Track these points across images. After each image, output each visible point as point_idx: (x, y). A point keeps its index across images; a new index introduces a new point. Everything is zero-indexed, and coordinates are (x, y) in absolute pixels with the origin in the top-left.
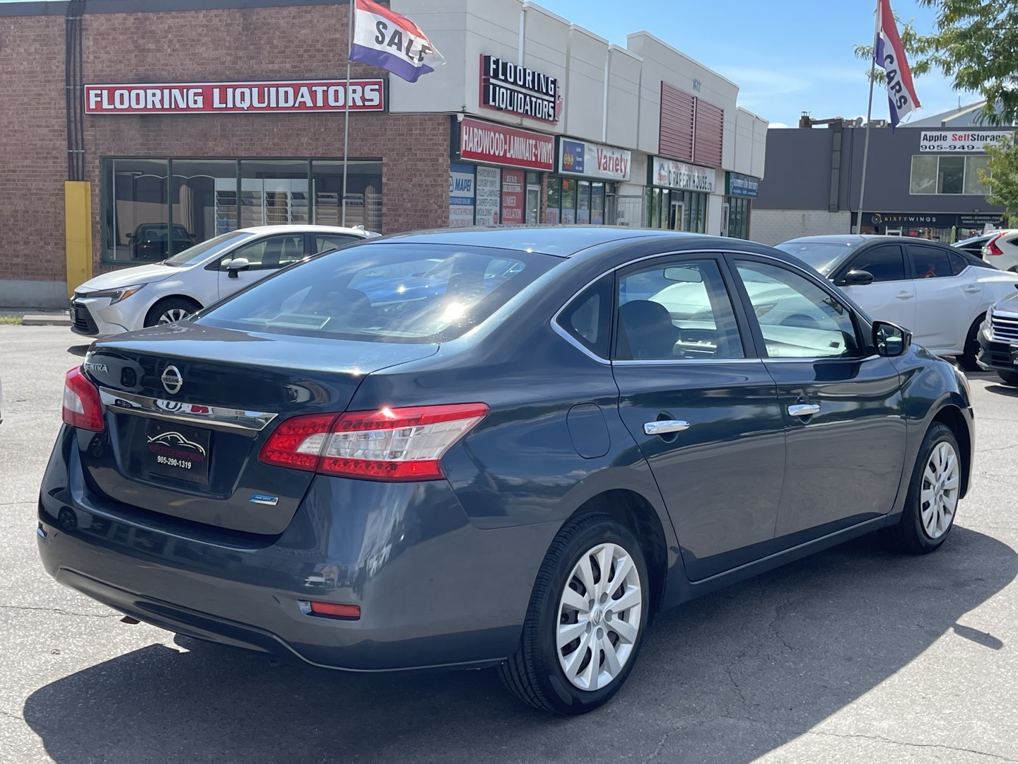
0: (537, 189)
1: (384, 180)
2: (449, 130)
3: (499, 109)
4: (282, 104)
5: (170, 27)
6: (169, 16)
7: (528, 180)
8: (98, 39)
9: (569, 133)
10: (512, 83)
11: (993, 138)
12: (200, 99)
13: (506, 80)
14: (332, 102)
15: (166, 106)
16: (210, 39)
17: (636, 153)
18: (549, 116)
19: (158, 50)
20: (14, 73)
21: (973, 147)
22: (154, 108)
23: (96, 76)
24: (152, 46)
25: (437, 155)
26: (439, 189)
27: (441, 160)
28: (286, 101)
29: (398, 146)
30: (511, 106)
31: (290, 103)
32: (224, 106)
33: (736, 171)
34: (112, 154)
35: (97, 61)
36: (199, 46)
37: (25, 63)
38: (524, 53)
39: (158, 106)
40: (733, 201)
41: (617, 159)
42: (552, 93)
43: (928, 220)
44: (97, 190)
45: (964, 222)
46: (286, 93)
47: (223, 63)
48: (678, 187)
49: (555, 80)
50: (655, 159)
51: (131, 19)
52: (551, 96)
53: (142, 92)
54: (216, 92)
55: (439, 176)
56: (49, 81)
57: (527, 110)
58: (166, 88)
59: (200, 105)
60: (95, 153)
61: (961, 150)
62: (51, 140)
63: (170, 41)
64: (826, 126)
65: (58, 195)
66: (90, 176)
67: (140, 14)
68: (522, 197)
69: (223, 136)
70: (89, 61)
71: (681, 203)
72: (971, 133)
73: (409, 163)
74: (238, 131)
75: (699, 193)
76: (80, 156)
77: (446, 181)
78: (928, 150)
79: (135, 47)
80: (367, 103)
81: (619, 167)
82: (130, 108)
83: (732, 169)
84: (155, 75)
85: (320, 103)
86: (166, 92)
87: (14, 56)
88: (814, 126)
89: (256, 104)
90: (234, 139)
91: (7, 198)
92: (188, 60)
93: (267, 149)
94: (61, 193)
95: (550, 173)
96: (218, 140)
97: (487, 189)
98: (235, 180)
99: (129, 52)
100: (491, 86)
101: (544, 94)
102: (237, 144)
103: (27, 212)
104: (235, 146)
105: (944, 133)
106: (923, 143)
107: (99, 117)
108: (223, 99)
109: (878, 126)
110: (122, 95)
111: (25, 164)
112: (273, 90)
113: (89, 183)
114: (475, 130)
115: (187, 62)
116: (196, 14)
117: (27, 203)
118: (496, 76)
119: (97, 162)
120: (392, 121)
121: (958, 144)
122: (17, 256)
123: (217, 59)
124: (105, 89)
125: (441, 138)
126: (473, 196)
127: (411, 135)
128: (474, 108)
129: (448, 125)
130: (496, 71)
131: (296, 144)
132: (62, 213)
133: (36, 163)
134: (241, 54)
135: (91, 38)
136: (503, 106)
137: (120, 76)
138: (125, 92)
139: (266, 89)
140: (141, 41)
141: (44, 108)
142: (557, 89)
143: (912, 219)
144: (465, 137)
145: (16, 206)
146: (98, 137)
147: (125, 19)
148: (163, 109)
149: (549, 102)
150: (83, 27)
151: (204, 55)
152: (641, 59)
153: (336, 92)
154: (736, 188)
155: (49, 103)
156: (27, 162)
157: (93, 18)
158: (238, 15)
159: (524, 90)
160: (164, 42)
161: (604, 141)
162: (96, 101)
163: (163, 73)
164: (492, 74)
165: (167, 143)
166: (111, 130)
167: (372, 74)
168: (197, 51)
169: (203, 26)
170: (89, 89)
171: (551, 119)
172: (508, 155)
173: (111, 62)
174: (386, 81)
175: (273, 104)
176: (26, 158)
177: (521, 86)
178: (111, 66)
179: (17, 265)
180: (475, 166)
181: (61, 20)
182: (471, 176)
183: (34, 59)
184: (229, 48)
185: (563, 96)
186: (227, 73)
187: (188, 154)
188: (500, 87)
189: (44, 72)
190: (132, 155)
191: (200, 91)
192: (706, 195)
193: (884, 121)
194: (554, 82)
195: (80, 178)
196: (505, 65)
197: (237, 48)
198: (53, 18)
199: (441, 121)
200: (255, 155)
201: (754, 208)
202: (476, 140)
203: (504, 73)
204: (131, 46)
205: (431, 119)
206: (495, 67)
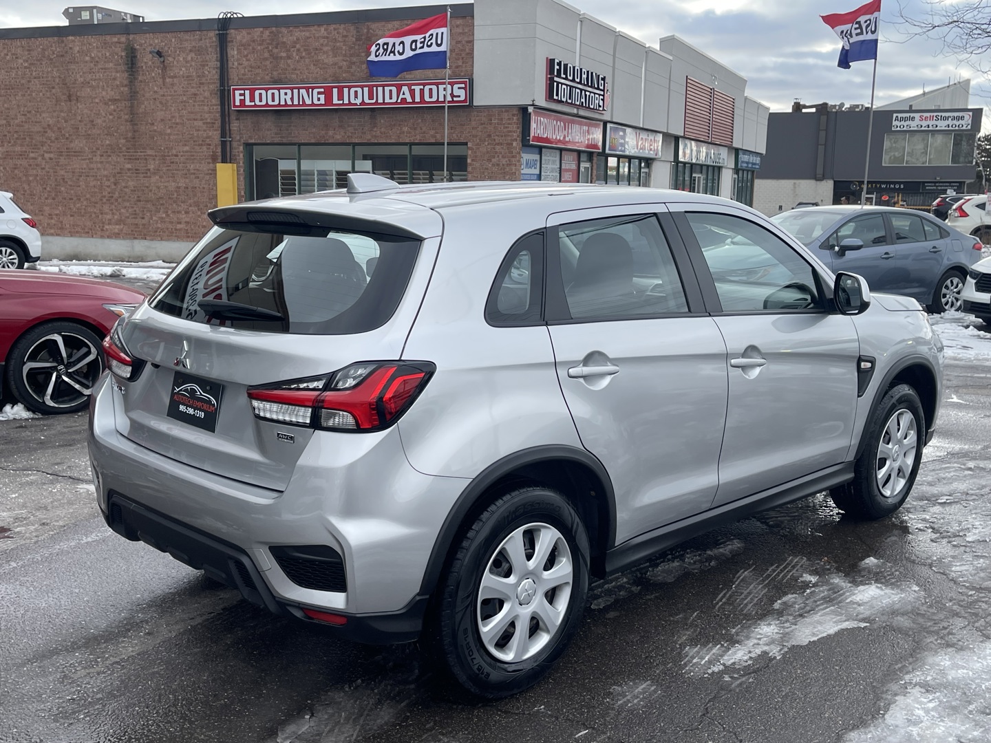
0: (588, 166)
1: (469, 161)
2: (521, 120)
3: (561, 102)
4: (387, 100)
5: (298, 39)
6: (297, 30)
7: (581, 159)
8: (240, 49)
9: (614, 120)
10: (571, 81)
11: (954, 118)
12: (322, 97)
13: (566, 79)
14: (427, 98)
15: (296, 102)
16: (330, 48)
17: (666, 136)
18: (600, 106)
19: (289, 57)
20: (175, 77)
21: (937, 126)
22: (286, 105)
23: (239, 79)
24: (284, 54)
25: (512, 140)
26: (514, 168)
27: (515, 144)
28: (391, 98)
29: (480, 133)
30: (570, 99)
31: (394, 100)
32: (341, 102)
33: (744, 148)
34: (253, 141)
35: (240, 67)
36: (321, 54)
37: (183, 69)
38: (580, 55)
39: (289, 102)
40: (741, 172)
41: (651, 140)
42: (602, 88)
43: (897, 186)
44: (242, 170)
45: (927, 188)
46: (391, 91)
47: (340, 68)
48: (698, 162)
49: (605, 77)
50: (680, 139)
51: (267, 33)
52: (601, 90)
53: (276, 92)
54: (335, 91)
55: (513, 157)
56: (203, 84)
57: (582, 102)
58: (295, 88)
59: (322, 101)
60: (239, 141)
61: (926, 129)
62: (205, 131)
63: (298, 50)
64: (814, 110)
65: (211, 174)
66: (236, 159)
67: (274, 29)
68: (576, 173)
69: (340, 127)
70: (234, 67)
71: (700, 175)
72: (935, 114)
73: (489, 147)
74: (352, 122)
75: (714, 167)
76: (228, 143)
77: (519, 161)
78: (898, 129)
79: (271, 55)
80: (455, 99)
81: (652, 147)
82: (267, 105)
83: (741, 147)
84: (286, 78)
85: (418, 99)
86: (296, 91)
87: (175, 63)
88: (804, 111)
89: (367, 101)
90: (349, 128)
91: (171, 177)
92: (312, 65)
93: (375, 136)
94: (214, 172)
95: (599, 153)
96: (336, 129)
97: (550, 166)
98: (351, 161)
99: (266, 59)
100: (555, 84)
101: (596, 89)
102: (352, 133)
103: (188, 188)
104: (350, 134)
105: (912, 115)
106: (894, 123)
107: (243, 113)
108: (341, 97)
109: (857, 110)
110: (260, 94)
111: (185, 149)
112: (380, 89)
113: (235, 165)
114: (542, 119)
115: (312, 67)
116: (319, 29)
117: (187, 181)
118: (559, 76)
119: (241, 148)
120: (475, 113)
121: (924, 123)
122: (180, 223)
123: (335, 64)
124: (247, 89)
125: (515, 126)
126: (538, 173)
127: (491, 124)
128: (541, 101)
129: (520, 116)
130: (559, 71)
131: (398, 132)
132: (215, 188)
133: (194, 148)
134: (354, 59)
135: (235, 49)
136: (564, 100)
137: (259, 78)
138: (263, 92)
139: (375, 88)
140: (275, 51)
141: (199, 105)
142: (606, 85)
143: (883, 186)
144: (533, 125)
145: (178, 183)
146: (242, 127)
147: (262, 32)
148: (293, 105)
149: (600, 95)
150: (229, 39)
151: (326, 61)
152: (671, 58)
153: (431, 90)
154: (743, 162)
155: (203, 101)
156: (187, 148)
157: (236, 32)
158: (352, 28)
159: (580, 86)
160: (294, 51)
161: (641, 126)
162: (240, 100)
163: (294, 76)
164: (555, 74)
165: (296, 132)
166: (252, 123)
167: (460, 75)
168: (319, 58)
169: (324, 38)
170: (234, 90)
171: (601, 109)
172: (567, 139)
173: (251, 67)
174: (471, 82)
175: (380, 101)
176: (186, 145)
177: (578, 83)
178: (251, 71)
179: (180, 230)
180: (540, 148)
181: (212, 34)
182: (537, 157)
183: (191, 66)
184: (345, 55)
185: (610, 90)
186: (344, 75)
187: (313, 141)
188: (562, 84)
189: (199, 76)
190: (268, 142)
191: (322, 90)
192: (720, 168)
193: (862, 105)
194: (604, 79)
195: (228, 160)
196: (566, 66)
197: (351, 55)
198: (205, 32)
199: (515, 112)
200: (366, 141)
201: (758, 178)
202: (542, 127)
203: (565, 73)
204: (266, 55)
205: (507, 111)
206: (558, 67)
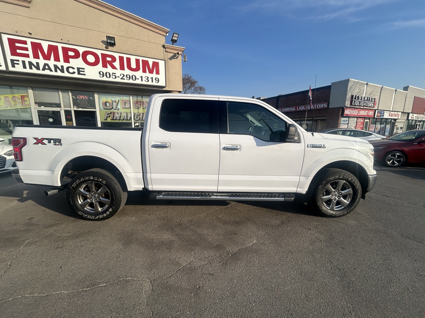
0: (368, 121)
1: (326, 120)
3: (355, 105)
5: (291, 98)
7: (365, 119)
9: (379, 109)
12: (295, 109)
13: (358, 100)
14: (317, 107)
15: (290, 110)
16: (298, 99)
17: (403, 113)
19: (290, 102)
29: (330, 114)
30: (359, 104)
38: (365, 94)
39: (288, 111)
41: (396, 114)
48: (419, 120)
50: (410, 114)
52: (373, 102)
53: (286, 109)
54: (298, 108)
55: (338, 119)
57: (365, 105)
63: (291, 100)
67: (287, 97)
68: (363, 123)
70: (279, 105)
71: (419, 123)
73: (332, 117)
74: (301, 113)
77: (341, 120)
80: (324, 107)
81: (396, 116)
84: (288, 106)
85: (315, 108)
86: (290, 108)
89: (304, 109)
95: (373, 118)
96: (297, 115)
97: (352, 121)
99: (285, 103)
100: (353, 101)
101: (371, 101)
102: (300, 116)
110: (283, 109)
114: (348, 110)
115: (294, 103)
118: (355, 98)
120: (329, 110)
123: (298, 102)
125: (339, 112)
126: (348, 123)
127: (333, 112)
128: (348, 105)
129: (341, 109)
135: (280, 101)
136: (357, 105)
137: (283, 106)
139: (306, 106)
140: (287, 101)
144: (345, 112)
152: (407, 92)
153: (318, 105)
157: (281, 98)
159: (364, 101)
161: (392, 110)
167: (326, 101)
168: (295, 101)
169: (297, 97)
170: (279, 109)
171: (373, 106)
172: (359, 114)
173: (282, 104)
174: (329, 103)
175: (307, 109)
180: (349, 117)
181: (276, 99)
182: (348, 119)
184: (301, 100)
185: (377, 102)
186: (300, 104)
188: (356, 101)
194: (374, 99)
196: (358, 97)
199: (339, 109)
202: (349, 112)
